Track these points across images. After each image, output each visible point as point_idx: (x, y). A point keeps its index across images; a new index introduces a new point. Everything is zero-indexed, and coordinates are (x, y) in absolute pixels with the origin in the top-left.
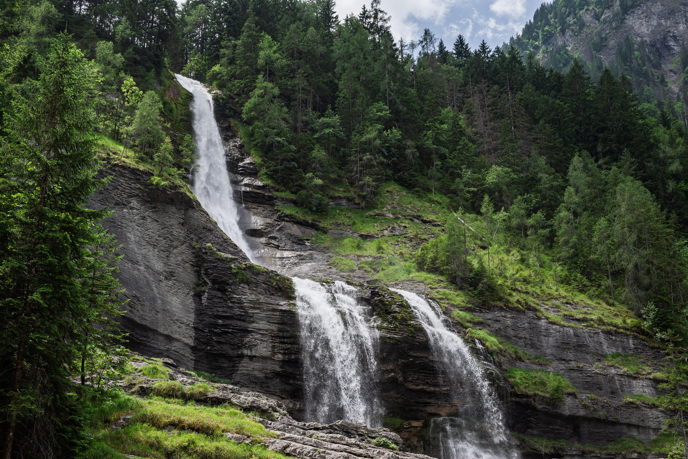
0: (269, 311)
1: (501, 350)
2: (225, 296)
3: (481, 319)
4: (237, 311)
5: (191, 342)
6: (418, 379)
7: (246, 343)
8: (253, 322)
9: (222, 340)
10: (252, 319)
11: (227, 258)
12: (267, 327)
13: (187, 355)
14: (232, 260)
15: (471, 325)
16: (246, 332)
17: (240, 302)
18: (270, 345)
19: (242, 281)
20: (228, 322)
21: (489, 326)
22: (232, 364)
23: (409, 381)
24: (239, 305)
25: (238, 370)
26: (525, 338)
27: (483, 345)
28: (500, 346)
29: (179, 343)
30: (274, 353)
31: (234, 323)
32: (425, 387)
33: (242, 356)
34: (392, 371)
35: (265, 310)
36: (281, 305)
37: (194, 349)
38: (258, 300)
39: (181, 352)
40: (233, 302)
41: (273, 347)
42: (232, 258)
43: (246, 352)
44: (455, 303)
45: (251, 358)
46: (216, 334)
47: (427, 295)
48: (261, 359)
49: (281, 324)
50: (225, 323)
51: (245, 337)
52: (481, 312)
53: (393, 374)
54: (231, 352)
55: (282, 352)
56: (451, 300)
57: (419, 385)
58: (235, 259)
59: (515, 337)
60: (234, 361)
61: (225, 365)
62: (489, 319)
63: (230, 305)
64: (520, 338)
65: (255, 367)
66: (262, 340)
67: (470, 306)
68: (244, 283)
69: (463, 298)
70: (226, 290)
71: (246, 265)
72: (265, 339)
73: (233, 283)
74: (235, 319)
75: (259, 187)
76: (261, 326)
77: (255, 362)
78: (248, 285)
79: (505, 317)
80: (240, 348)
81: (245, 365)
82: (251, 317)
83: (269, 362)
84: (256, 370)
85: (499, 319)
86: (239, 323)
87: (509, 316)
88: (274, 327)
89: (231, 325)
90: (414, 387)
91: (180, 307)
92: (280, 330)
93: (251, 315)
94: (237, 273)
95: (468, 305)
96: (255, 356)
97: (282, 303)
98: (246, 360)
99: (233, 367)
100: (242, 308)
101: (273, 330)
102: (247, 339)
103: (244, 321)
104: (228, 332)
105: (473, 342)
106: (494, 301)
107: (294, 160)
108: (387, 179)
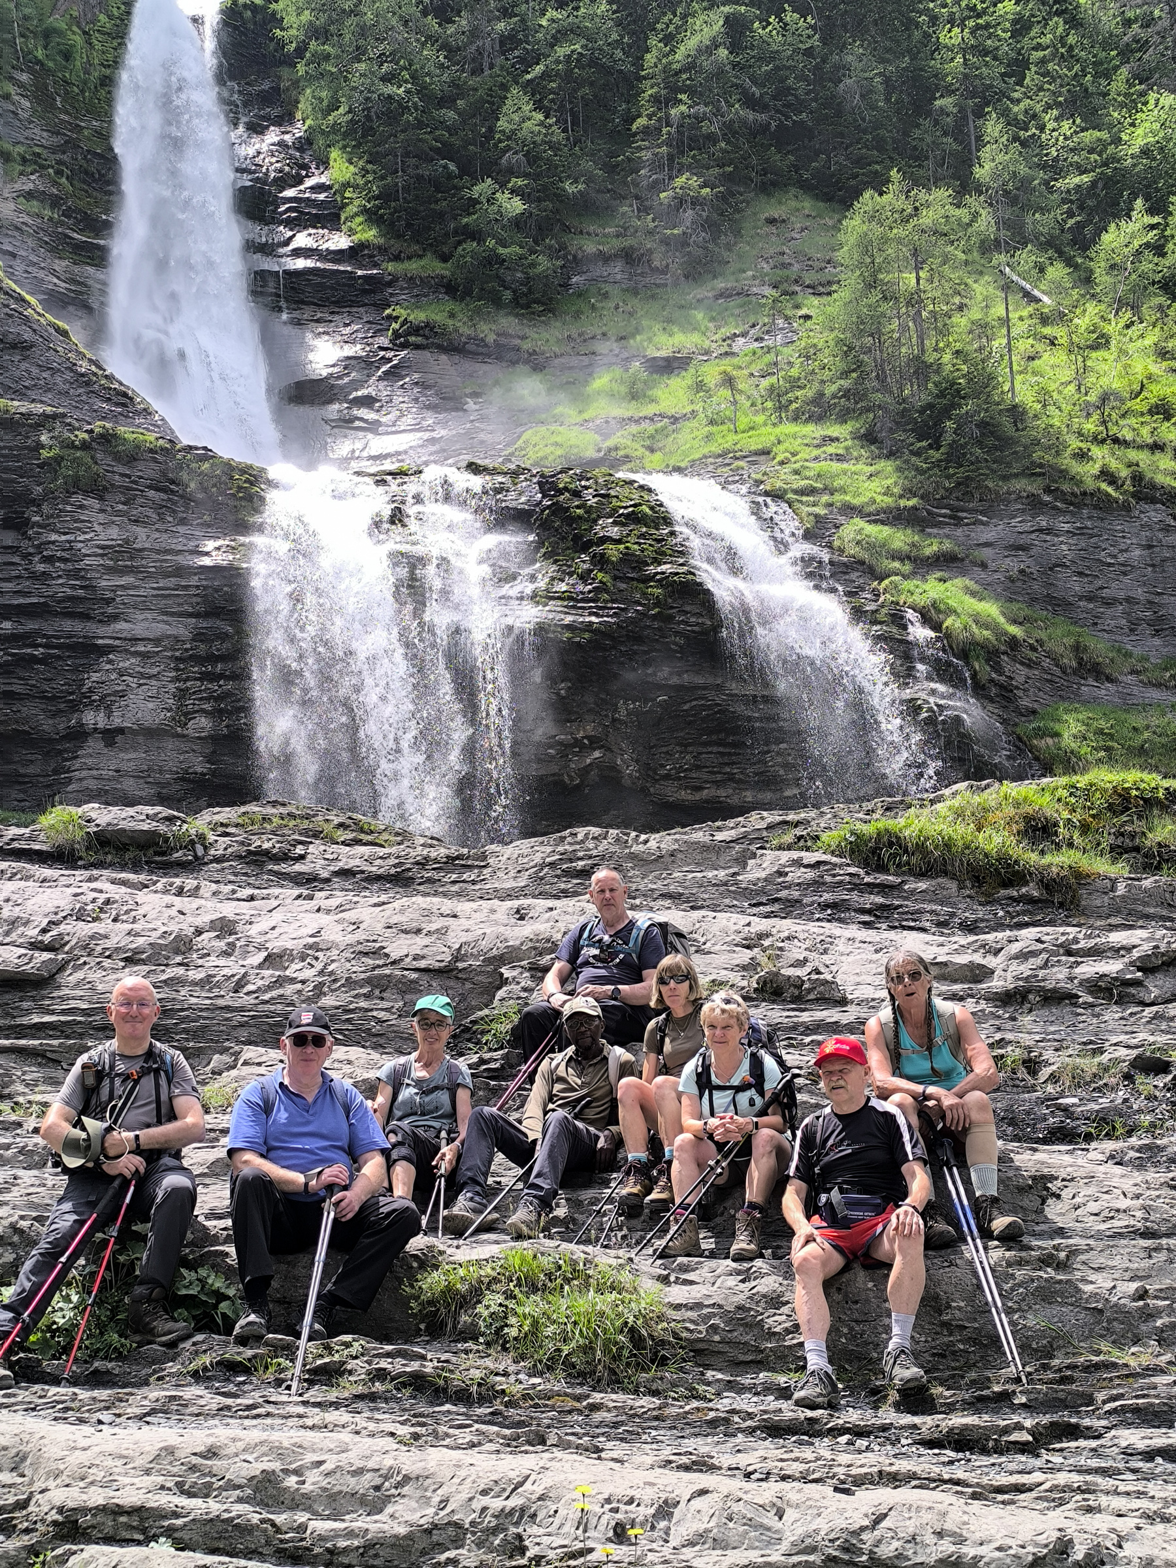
0: (167, 575)
1: (1013, 642)
2: (24, 544)
3: (947, 545)
4: (61, 587)
6: (698, 768)
7: (91, 690)
8: (115, 618)
9: (17, 688)
10: (110, 610)
11: (28, 415)
12: (159, 629)
14: (46, 421)
15: (907, 568)
16: (92, 651)
17: (71, 554)
18: (172, 687)
19: (75, 486)
20: (31, 625)
21: (984, 566)
22: (53, 765)
23: (667, 777)
24: (70, 566)
25: (70, 781)
26: (1129, 600)
27: (937, 627)
28: (1014, 630)
30: (188, 716)
31: (51, 627)
32: (722, 793)
33: (79, 735)
34: (595, 742)
35: (150, 576)
36: (207, 554)
38: (127, 541)
40: (49, 560)
41: (182, 694)
42: (44, 414)
43: (92, 718)
44: (856, 502)
45: (111, 736)
47: (759, 483)
48: (141, 739)
49: (206, 615)
50: (21, 629)
51: (88, 668)
52: (958, 522)
53: (597, 754)
54: (47, 725)
55: (207, 707)
56: (843, 490)
57: (699, 789)
58: (54, 416)
59: (1090, 599)
60: (60, 752)
61: (31, 770)
62: (987, 545)
63: (41, 567)
64: (1109, 603)
65: (124, 766)
66: (142, 675)
67: (910, 503)
68: (86, 493)
69: (890, 482)
70: (27, 523)
71: (91, 432)
72: (155, 671)
73: (48, 495)
74: (56, 614)
75: (338, 256)
76: (139, 630)
77: (126, 750)
78: (101, 499)
79: (1048, 531)
80: (74, 707)
81: (89, 761)
82: (108, 602)
83: (170, 744)
84: (126, 774)
85: (1024, 540)
86: (68, 625)
87: (1066, 527)
88: (182, 629)
89: (37, 633)
90: (685, 795)
92: (199, 637)
93: (109, 595)
94: (58, 460)
95: (903, 503)
96: (121, 731)
97: (210, 545)
98: (94, 745)
99: (56, 772)
100: (76, 574)
101: (177, 639)
102: (95, 677)
103: (86, 617)
104: (34, 659)
105: (898, 620)
106: (1005, 478)
107: (447, 151)
108: (774, 184)
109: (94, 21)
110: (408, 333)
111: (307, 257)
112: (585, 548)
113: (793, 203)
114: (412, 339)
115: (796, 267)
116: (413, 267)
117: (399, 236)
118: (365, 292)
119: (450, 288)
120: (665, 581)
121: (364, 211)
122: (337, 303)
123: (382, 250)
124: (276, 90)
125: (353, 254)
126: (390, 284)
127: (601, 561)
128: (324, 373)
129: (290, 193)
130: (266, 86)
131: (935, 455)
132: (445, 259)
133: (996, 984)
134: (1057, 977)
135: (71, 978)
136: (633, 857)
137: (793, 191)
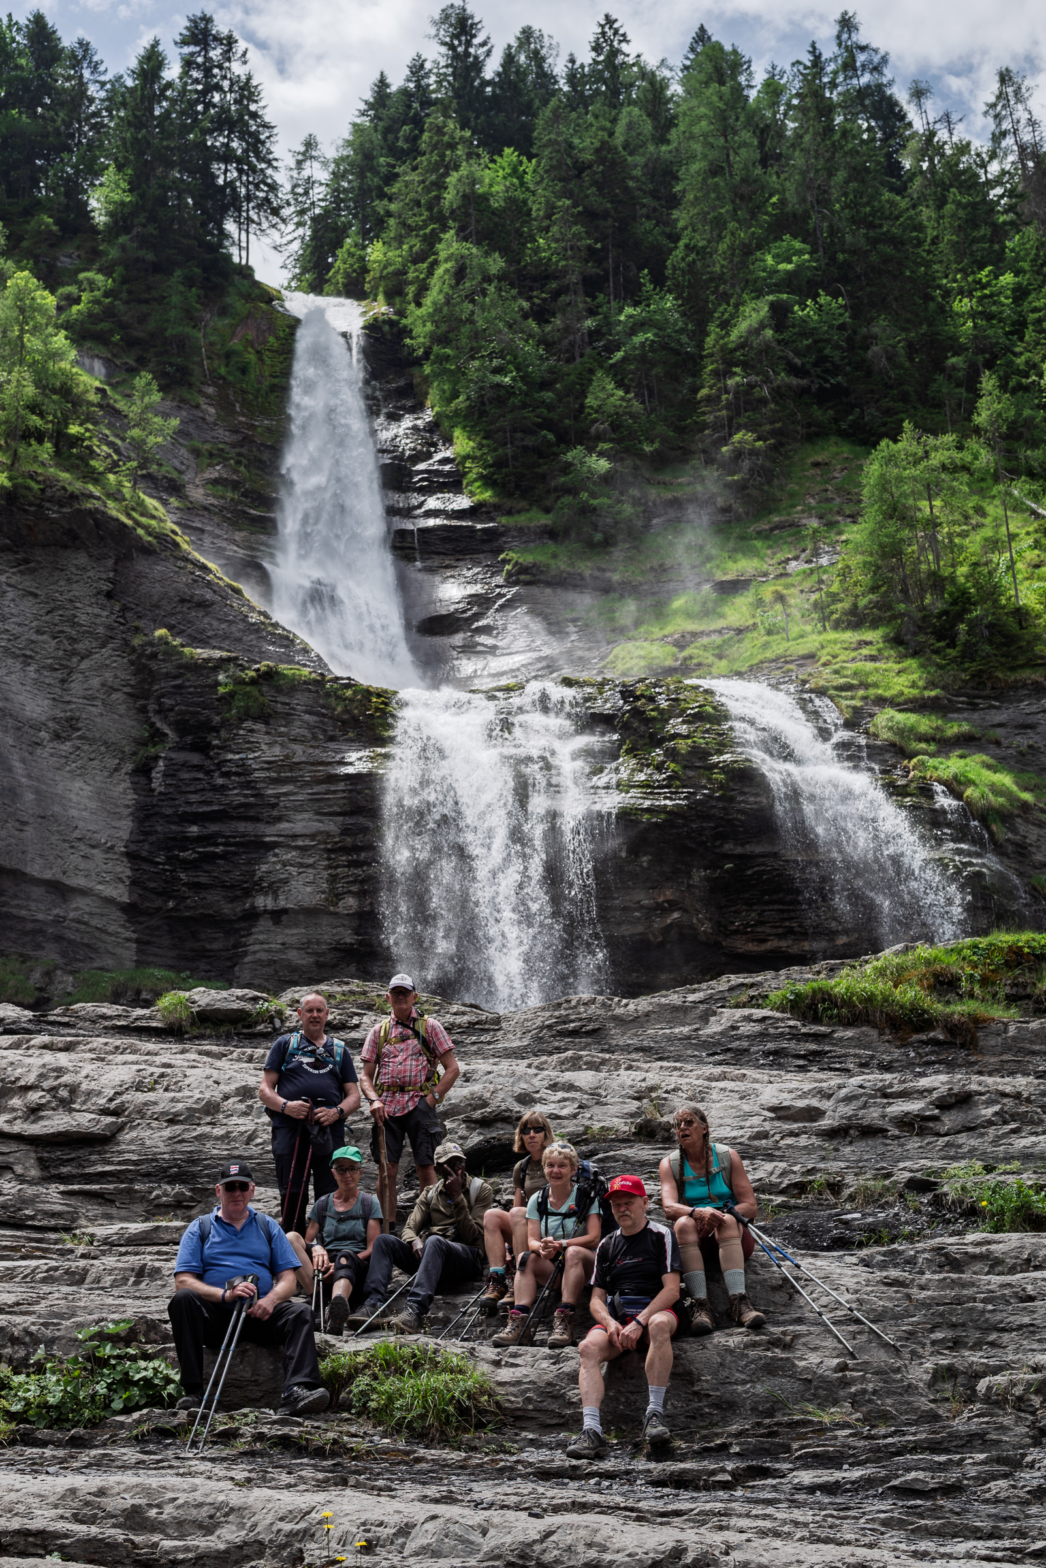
0: (320, 782)
1: (1025, 806)
2: (207, 763)
3: (966, 727)
4: (236, 796)
5: (121, 893)
6: (762, 923)
7: (261, 879)
8: (279, 819)
9: (203, 880)
10: (275, 813)
11: (209, 660)
12: (316, 826)
13: (112, 929)
14: (222, 663)
15: (932, 748)
16: (262, 847)
17: (244, 770)
18: (325, 874)
19: (246, 715)
20: (213, 828)
21: (998, 743)
22: (232, 941)
23: (736, 932)
24: (242, 779)
25: (245, 954)
27: (958, 796)
28: (1027, 796)
29: (88, 900)
30: (339, 897)
31: (226, 828)
32: (783, 944)
33: (253, 916)
34: (673, 905)
35: (307, 784)
36: (351, 764)
37: (130, 911)
38: (287, 757)
39: (95, 922)
40: (226, 775)
41: (333, 879)
42: (221, 659)
43: (263, 902)
44: (888, 694)
45: (277, 916)
46: (188, 865)
47: (804, 682)
48: (301, 917)
49: (351, 813)
50: (205, 832)
51: (259, 861)
52: (974, 707)
53: (676, 915)
54: (227, 909)
55: (354, 888)
56: (875, 685)
57: (765, 941)
58: (229, 660)
60: (238, 930)
61: (215, 946)
62: (1000, 725)
63: (220, 781)
65: (288, 940)
66: (301, 865)
67: (933, 693)
68: (255, 719)
69: (915, 676)
70: (209, 746)
71: (257, 670)
72: (311, 861)
73: (225, 724)
74: (232, 818)
75: (461, 514)
76: (298, 828)
77: (287, 927)
78: (267, 723)
80: (248, 893)
81: (261, 937)
82: (274, 806)
83: (325, 920)
84: (291, 947)
85: (1031, 720)
86: (242, 827)
88: (331, 826)
89: (218, 834)
90: (752, 947)
91: (93, 805)
92: (345, 831)
93: (273, 801)
94: (232, 695)
95: (927, 693)
96: (285, 911)
97: (353, 756)
98: (264, 923)
99: (235, 947)
100: (248, 785)
101: (328, 834)
102: (264, 868)
103: (256, 819)
104: (215, 856)
105: (926, 792)
106: (1013, 669)
107: (547, 424)
108: (817, 435)
109: (265, 342)
110: (519, 573)
111: (436, 516)
112: (659, 743)
113: (834, 449)
114: (522, 577)
115: (838, 500)
116: (521, 520)
117: (510, 495)
118: (484, 541)
119: (551, 534)
120: (727, 769)
121: (481, 477)
122: (460, 552)
123: (497, 507)
124: (410, 386)
125: (472, 513)
126: (503, 534)
127: (672, 754)
128: (452, 608)
129: (421, 466)
130: (402, 383)
131: (952, 652)
132: (547, 511)
133: (826, 1123)
134: (872, 1115)
135: (127, 1136)
136: (615, 1018)
137: (833, 439)
